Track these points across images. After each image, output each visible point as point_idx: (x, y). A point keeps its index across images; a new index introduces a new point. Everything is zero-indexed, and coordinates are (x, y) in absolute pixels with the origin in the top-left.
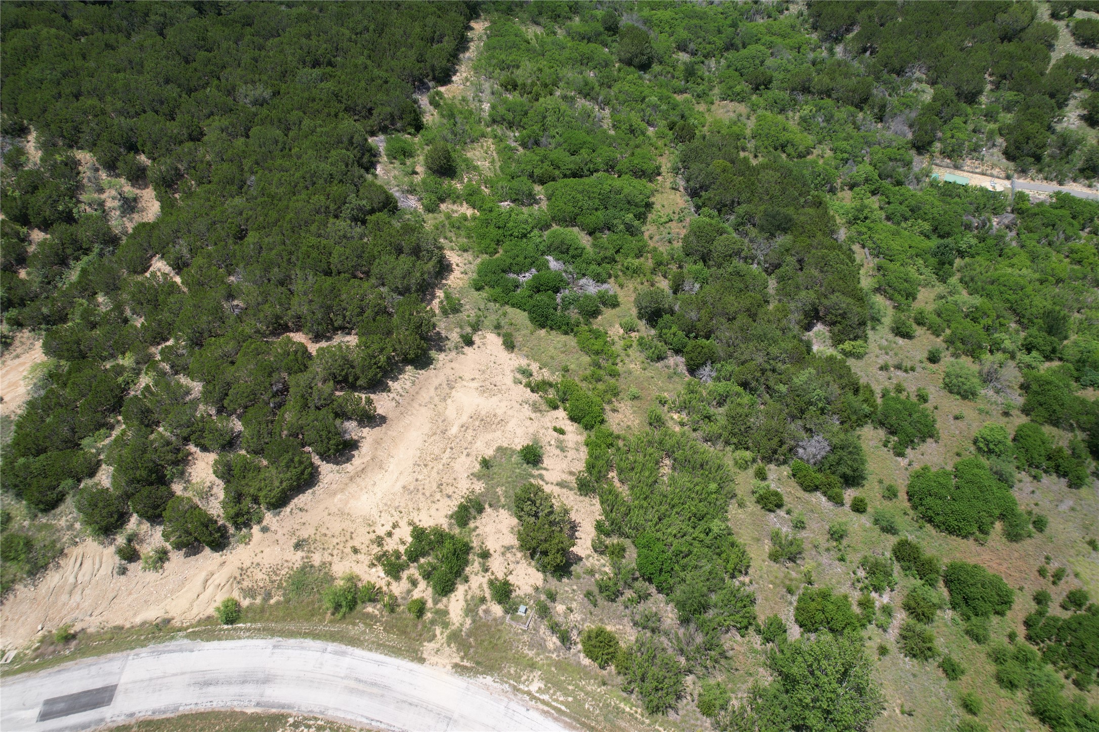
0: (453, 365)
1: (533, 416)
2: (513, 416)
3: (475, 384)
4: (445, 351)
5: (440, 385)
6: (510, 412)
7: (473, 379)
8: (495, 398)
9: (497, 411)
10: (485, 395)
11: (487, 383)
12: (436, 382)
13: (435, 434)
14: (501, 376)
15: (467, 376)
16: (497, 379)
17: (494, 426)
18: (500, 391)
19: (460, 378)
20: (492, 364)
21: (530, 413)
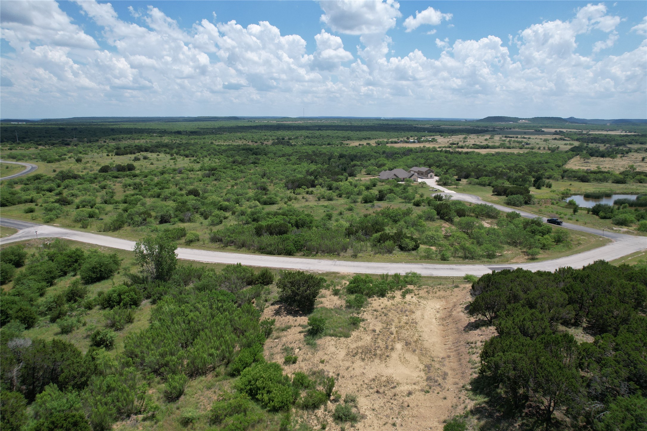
0: (448, 403)
1: (321, 366)
2: (343, 360)
3: (405, 388)
4: (472, 412)
5: (444, 379)
6: (348, 364)
7: (410, 394)
8: (372, 376)
9: (362, 364)
10: (384, 379)
11: (390, 394)
12: (450, 380)
13: (415, 342)
14: (376, 406)
15: (419, 397)
16: (379, 402)
17: (360, 351)
18: (370, 387)
19: (428, 392)
20: (398, 421)
21: (326, 369)
